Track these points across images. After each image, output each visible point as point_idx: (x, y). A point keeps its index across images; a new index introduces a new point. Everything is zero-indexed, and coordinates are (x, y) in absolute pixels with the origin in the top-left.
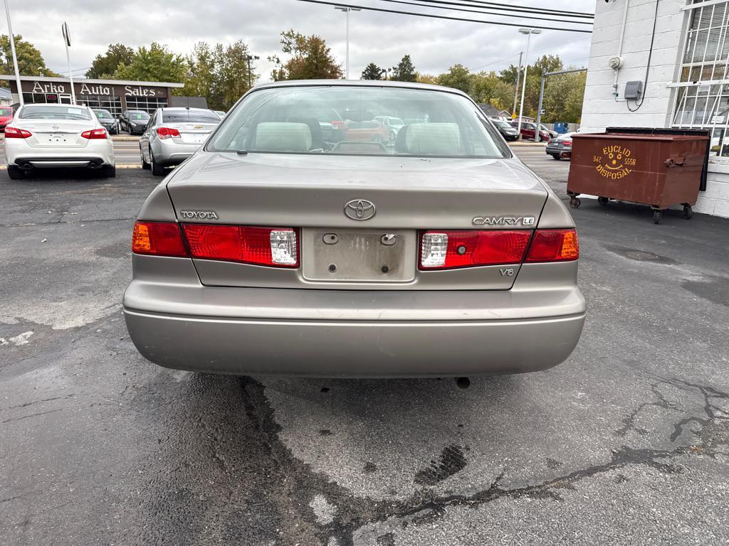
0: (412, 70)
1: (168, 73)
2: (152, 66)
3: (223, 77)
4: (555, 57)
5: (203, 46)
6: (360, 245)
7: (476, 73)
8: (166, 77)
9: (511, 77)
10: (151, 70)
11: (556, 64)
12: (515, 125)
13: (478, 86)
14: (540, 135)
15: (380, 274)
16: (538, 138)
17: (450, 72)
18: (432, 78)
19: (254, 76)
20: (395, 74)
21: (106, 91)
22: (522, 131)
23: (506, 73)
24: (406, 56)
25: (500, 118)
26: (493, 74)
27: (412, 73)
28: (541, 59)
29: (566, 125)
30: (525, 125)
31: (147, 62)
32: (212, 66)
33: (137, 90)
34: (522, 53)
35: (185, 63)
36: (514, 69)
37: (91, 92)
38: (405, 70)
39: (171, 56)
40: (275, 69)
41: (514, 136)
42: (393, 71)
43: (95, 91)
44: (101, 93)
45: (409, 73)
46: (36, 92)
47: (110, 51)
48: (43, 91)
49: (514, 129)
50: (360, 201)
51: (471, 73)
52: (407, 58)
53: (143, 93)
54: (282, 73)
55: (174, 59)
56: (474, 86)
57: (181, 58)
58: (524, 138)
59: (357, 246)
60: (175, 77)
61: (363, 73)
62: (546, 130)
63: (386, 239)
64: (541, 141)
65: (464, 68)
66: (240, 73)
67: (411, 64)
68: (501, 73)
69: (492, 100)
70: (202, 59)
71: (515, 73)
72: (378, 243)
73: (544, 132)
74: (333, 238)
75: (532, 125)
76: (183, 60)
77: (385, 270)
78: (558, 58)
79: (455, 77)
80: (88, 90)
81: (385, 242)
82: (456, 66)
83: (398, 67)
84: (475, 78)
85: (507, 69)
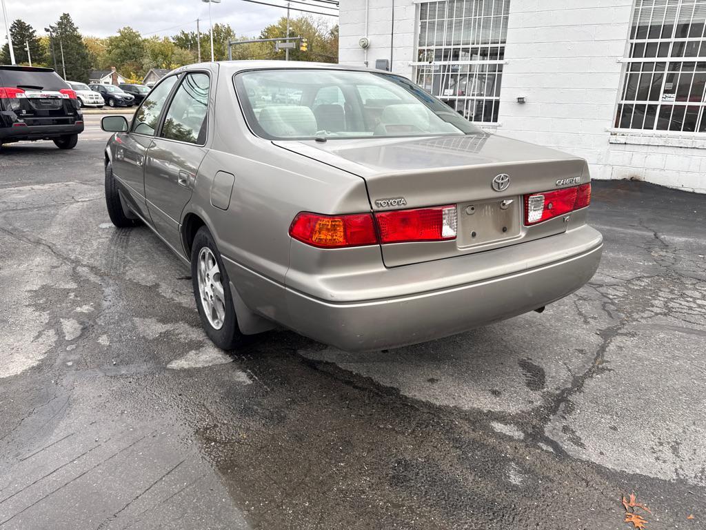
0: (75, 30)
4: (226, 26)
6: (488, 212)
7: (147, 37)
9: (185, 42)
11: (229, 32)
13: (153, 51)
15: (502, 234)
17: (119, 35)
18: (97, 40)
20: (54, 34)
23: (178, 39)
24: (65, 14)
26: (167, 39)
27: (76, 34)
28: (214, 26)
34: (198, 20)
36: (186, 36)
38: (66, 31)
45: (71, 33)
50: (502, 175)
51: (143, 37)
52: (66, 17)
56: (149, 51)
59: (486, 213)
63: (504, 204)
65: (134, 31)
67: (73, 24)
68: (173, 39)
71: (187, 40)
72: (499, 209)
74: (473, 209)
77: (504, 230)
78: (229, 27)
79: (126, 40)
81: (503, 207)
82: (125, 29)
83: (57, 26)
84: (149, 42)
85: (179, 35)
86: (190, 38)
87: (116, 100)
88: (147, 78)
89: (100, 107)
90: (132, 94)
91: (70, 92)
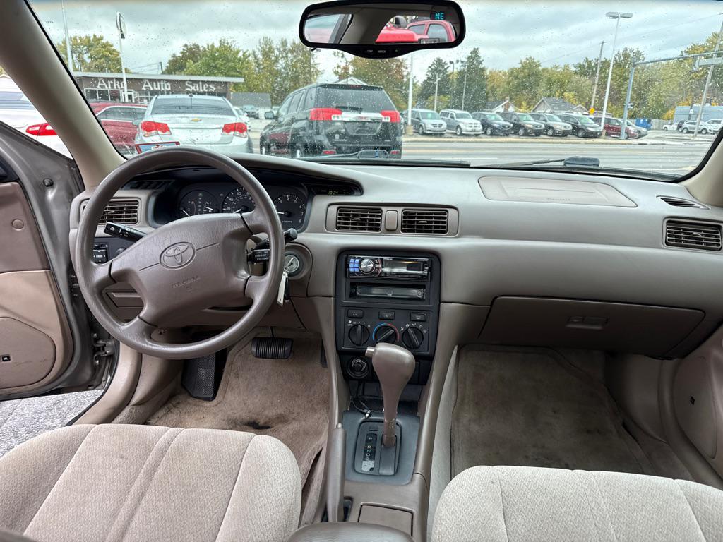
0: (480, 63)
1: (234, 69)
2: (219, 62)
3: (288, 73)
5: (267, 42)
7: (548, 66)
8: (232, 73)
9: (586, 69)
10: (218, 66)
11: (638, 56)
12: (597, 120)
13: (549, 80)
14: (627, 133)
16: (623, 135)
17: (520, 66)
18: (500, 72)
19: (319, 71)
20: (462, 68)
21: (167, 87)
22: (605, 128)
23: (580, 66)
24: (475, 49)
25: (575, 113)
26: (567, 67)
27: (481, 66)
28: (622, 50)
29: (649, 122)
30: (608, 121)
31: (214, 58)
32: (277, 61)
33: (197, 85)
34: (603, 43)
35: (251, 58)
36: (589, 62)
37: (153, 87)
38: (473, 64)
39: (238, 52)
40: (340, 64)
41: (597, 132)
42: (460, 64)
43: (157, 87)
44: (162, 89)
45: (477, 67)
46: (100, 88)
47: (184, 50)
48: (106, 87)
49: (597, 125)
51: (543, 66)
52: (475, 51)
53: (203, 88)
54: (346, 69)
55: (240, 55)
56: (545, 80)
57: (247, 53)
58: (608, 134)
60: (241, 73)
61: (430, 67)
62: (633, 127)
64: (627, 139)
65: (535, 61)
66: (304, 68)
67: (480, 57)
68: (575, 67)
69: (566, 94)
70: (266, 54)
71: (589, 67)
73: (630, 128)
75: (617, 121)
76: (249, 55)
78: (638, 51)
79: (526, 71)
80: (150, 86)
82: (527, 59)
83: (466, 60)
84: (548, 71)
85: (582, 62)
86: (593, 64)
87: (494, 128)
88: (537, 107)
89: (477, 135)
90: (511, 123)
91: (393, 114)
